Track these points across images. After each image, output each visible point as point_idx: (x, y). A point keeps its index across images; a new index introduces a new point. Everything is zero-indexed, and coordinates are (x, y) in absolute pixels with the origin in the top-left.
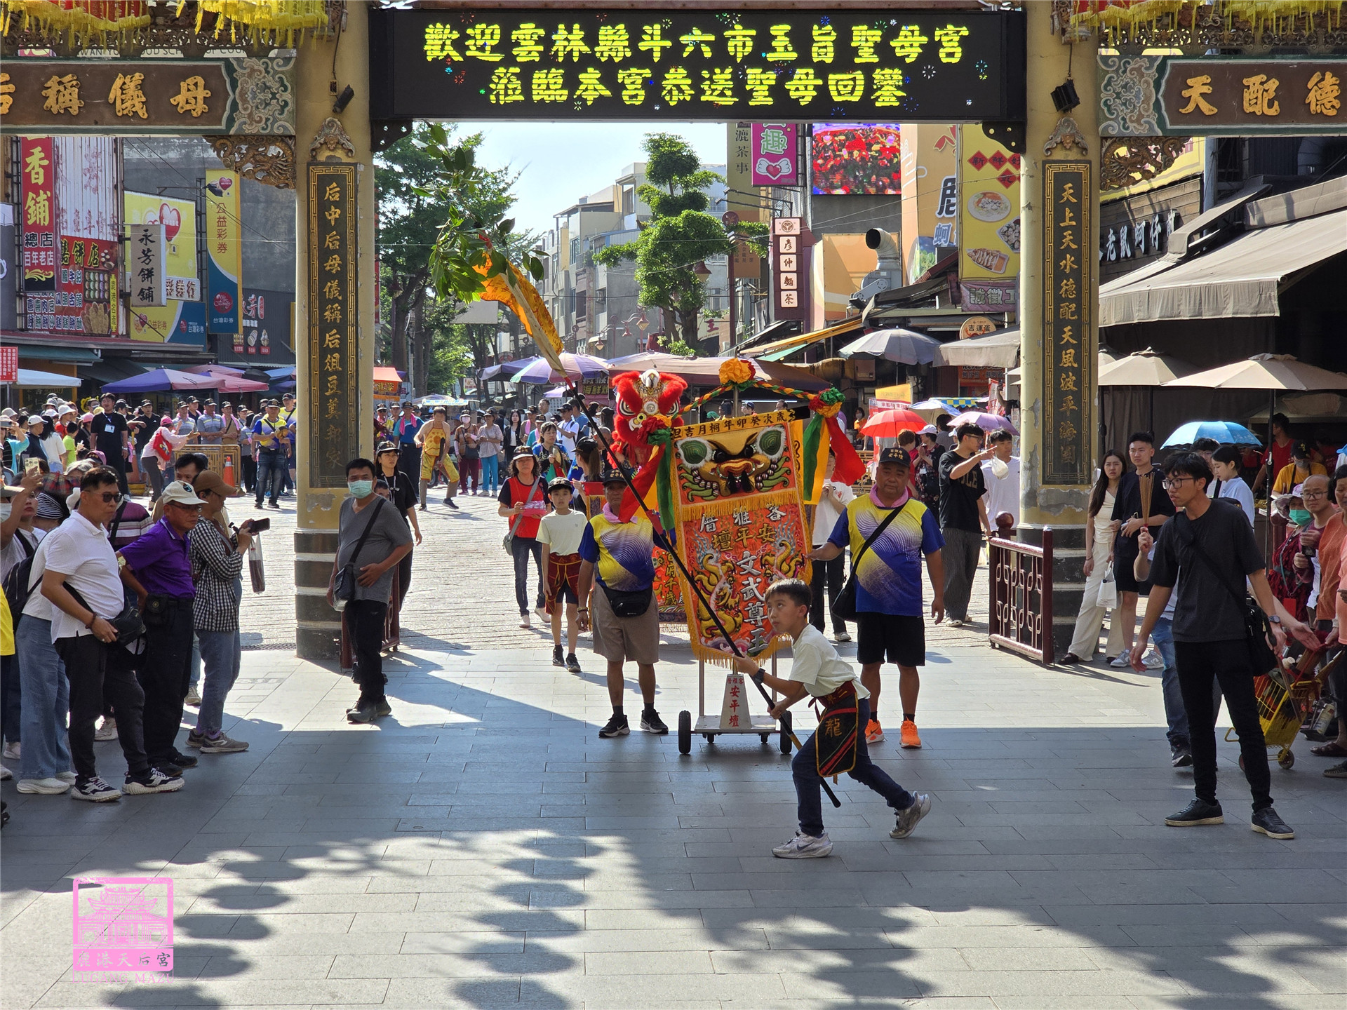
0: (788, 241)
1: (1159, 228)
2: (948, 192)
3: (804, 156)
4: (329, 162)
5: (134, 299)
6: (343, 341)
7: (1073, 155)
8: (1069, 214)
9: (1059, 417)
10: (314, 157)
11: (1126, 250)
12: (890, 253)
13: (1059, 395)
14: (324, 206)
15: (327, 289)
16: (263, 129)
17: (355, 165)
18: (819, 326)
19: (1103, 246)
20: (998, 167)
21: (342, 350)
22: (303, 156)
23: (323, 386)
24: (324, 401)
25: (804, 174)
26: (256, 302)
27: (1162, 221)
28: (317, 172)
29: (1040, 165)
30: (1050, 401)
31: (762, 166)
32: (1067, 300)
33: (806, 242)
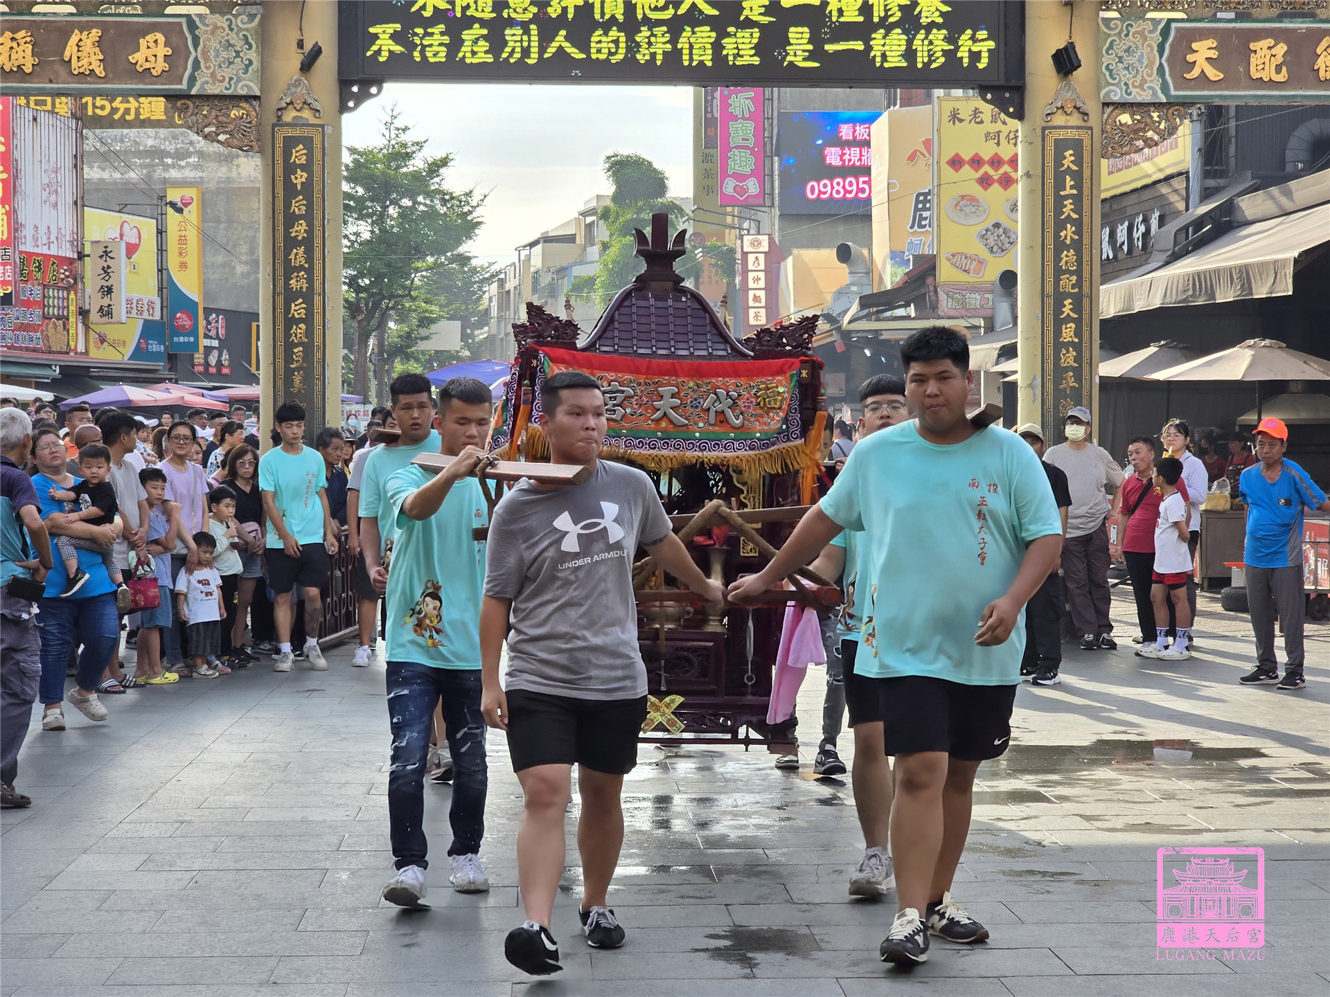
0: (757, 258)
1: (1142, 229)
2: (920, 206)
3: (772, 176)
4: (295, 123)
5: (94, 316)
6: (310, 311)
7: (1075, 120)
8: (1069, 182)
9: (1060, 394)
10: (279, 118)
11: (1108, 252)
12: (860, 268)
13: (1059, 371)
14: (290, 169)
15: (292, 256)
16: (226, 89)
17: (322, 126)
20: (977, 171)
21: (308, 320)
22: (268, 118)
23: (289, 358)
24: (289, 373)
25: (772, 194)
26: (217, 322)
27: (1146, 221)
28: (281, 134)
29: (1039, 131)
30: (1050, 378)
31: (729, 186)
32: (1067, 271)
33: (774, 259)
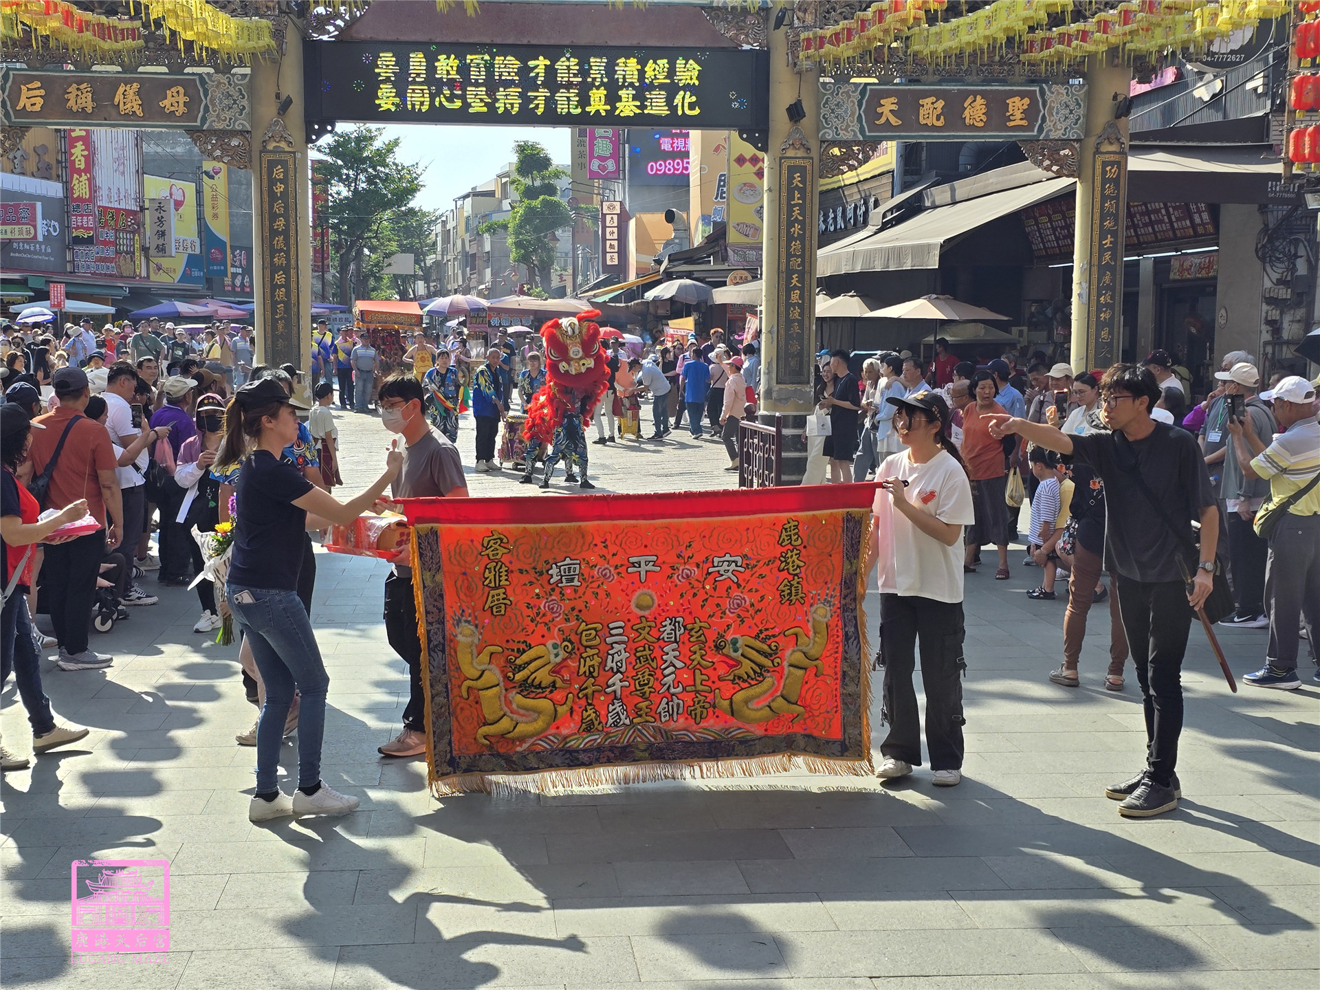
0: (612, 218)
1: (863, 209)
2: (722, 183)
3: (624, 158)
4: (277, 150)
5: (152, 252)
6: (288, 279)
7: (800, 153)
8: (797, 195)
9: (789, 337)
10: (265, 147)
11: (841, 223)
12: (681, 227)
13: (789, 322)
14: (272, 182)
15: (275, 242)
16: (228, 126)
17: (294, 153)
18: (632, 277)
19: (825, 221)
20: (754, 165)
21: (287, 285)
22: (257, 146)
23: (274, 312)
24: (274, 322)
25: (624, 170)
26: (240, 256)
27: (866, 203)
28: (267, 157)
29: (778, 160)
30: (782, 327)
31: (595, 165)
32: (795, 255)
33: (623, 218)
